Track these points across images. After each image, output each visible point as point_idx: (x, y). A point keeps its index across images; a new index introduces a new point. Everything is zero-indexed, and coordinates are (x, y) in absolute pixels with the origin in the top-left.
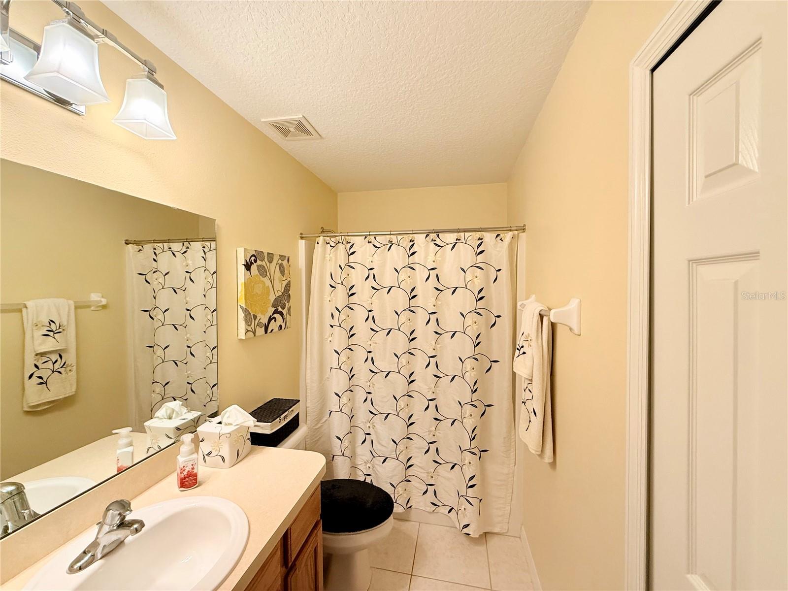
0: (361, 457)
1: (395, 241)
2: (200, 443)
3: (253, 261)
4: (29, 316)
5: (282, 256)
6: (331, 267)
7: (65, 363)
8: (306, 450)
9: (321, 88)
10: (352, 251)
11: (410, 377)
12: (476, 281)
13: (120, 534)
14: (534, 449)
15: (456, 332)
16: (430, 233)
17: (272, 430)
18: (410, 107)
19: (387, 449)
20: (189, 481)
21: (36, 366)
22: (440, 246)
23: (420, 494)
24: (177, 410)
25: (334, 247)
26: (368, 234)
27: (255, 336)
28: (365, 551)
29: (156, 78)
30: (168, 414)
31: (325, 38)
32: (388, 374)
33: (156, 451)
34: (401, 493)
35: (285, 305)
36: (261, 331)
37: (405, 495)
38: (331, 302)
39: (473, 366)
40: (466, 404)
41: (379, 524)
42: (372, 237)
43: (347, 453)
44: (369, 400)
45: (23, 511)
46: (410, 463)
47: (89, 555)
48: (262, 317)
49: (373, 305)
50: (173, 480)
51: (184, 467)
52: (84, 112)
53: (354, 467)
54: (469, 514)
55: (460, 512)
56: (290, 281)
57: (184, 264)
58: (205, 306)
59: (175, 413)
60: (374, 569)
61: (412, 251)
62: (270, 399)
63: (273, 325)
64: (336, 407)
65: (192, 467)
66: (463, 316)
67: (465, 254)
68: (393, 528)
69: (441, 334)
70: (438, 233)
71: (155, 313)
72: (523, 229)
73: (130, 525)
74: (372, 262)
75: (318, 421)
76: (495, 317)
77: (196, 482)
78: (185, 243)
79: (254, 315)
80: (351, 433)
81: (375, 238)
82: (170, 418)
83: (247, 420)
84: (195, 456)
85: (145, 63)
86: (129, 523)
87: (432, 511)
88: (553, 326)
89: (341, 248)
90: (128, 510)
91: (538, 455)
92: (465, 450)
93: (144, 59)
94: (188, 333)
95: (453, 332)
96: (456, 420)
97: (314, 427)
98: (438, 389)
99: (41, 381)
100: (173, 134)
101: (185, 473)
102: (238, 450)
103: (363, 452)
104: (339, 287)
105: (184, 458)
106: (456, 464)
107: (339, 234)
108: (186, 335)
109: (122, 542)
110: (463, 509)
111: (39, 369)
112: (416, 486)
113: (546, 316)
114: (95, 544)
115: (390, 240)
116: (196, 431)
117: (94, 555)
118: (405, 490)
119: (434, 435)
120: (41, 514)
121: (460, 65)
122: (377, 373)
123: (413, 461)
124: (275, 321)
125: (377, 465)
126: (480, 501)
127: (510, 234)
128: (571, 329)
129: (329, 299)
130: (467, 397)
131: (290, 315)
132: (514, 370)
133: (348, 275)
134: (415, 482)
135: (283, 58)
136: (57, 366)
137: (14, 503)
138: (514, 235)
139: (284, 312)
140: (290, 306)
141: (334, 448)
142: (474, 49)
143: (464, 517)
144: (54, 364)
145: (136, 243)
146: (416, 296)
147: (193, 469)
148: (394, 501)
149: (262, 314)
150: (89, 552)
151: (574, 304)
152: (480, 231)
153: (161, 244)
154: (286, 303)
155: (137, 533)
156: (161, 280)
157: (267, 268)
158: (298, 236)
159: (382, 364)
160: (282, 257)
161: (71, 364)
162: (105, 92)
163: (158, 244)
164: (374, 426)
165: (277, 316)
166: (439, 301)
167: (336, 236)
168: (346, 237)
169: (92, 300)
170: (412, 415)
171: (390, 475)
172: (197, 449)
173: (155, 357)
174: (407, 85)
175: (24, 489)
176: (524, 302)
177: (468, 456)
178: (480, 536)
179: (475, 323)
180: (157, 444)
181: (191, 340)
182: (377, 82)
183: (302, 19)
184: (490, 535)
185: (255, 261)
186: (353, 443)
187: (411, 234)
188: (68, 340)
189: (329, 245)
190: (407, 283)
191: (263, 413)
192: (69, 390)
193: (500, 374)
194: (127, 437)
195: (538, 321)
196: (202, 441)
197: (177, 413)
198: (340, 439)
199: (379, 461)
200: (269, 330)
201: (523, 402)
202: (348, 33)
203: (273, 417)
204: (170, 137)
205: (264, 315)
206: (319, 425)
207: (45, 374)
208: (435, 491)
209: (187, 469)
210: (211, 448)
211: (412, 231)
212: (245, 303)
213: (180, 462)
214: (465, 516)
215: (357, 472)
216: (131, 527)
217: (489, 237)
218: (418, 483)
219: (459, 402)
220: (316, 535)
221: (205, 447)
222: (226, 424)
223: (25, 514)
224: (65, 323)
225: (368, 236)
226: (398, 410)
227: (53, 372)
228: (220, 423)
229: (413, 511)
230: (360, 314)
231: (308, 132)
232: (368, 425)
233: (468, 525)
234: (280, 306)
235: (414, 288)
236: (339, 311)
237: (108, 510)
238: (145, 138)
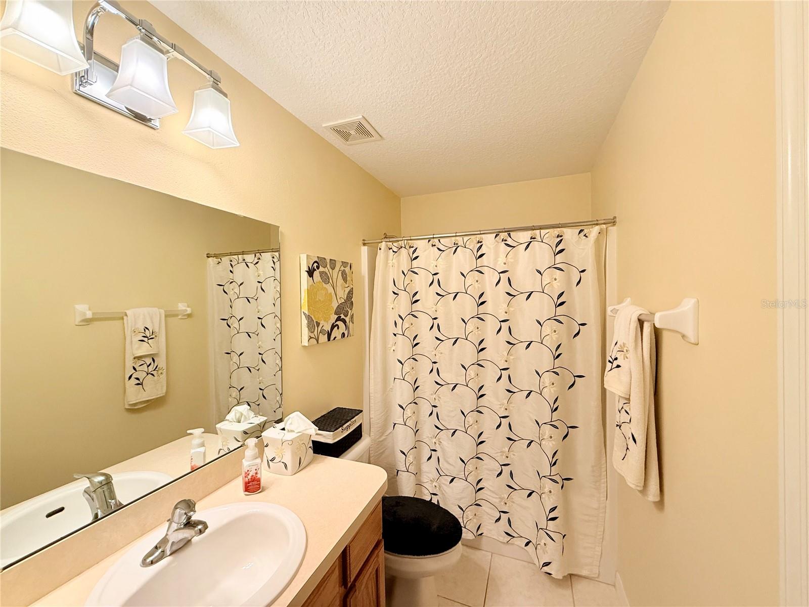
0: (427, 474)
1: (460, 243)
2: (265, 448)
3: (315, 268)
4: (129, 322)
5: (345, 262)
6: (393, 274)
7: (157, 366)
8: (369, 463)
9: (380, 83)
10: (415, 256)
11: (479, 391)
12: (555, 284)
13: (187, 533)
14: (633, 483)
15: (532, 342)
16: (500, 232)
17: (334, 439)
18: (475, 93)
19: (455, 468)
20: (253, 486)
21: (134, 368)
22: (512, 247)
23: (492, 521)
24: (245, 414)
25: (396, 252)
26: (432, 236)
27: (318, 343)
28: (431, 578)
29: (221, 87)
30: (237, 418)
31: (382, 24)
32: (455, 386)
33: (226, 453)
34: (470, 517)
35: (347, 312)
36: (322, 339)
37: (475, 520)
38: (394, 310)
39: (553, 381)
40: (545, 423)
41: (446, 551)
42: (436, 240)
43: (412, 469)
44: (434, 414)
45: (110, 501)
46: (480, 486)
47: (160, 551)
48: (325, 324)
49: (438, 312)
50: (239, 483)
51: (248, 471)
52: (159, 126)
53: (419, 484)
54: (550, 551)
55: (539, 547)
56: (352, 288)
57: (256, 274)
58: (274, 315)
59: (243, 417)
60: (440, 598)
61: (479, 253)
62: (334, 408)
63: (336, 333)
64: (400, 420)
65: (256, 472)
66: (540, 324)
67: (542, 254)
68: (462, 556)
69: (515, 344)
70: (509, 232)
71: (232, 322)
72: (613, 222)
73: (195, 525)
74: (436, 266)
75: (383, 433)
76: (579, 325)
77: (260, 487)
78: (257, 254)
79: (316, 322)
80: (416, 448)
81: (439, 240)
82: (239, 422)
83: (308, 428)
84: (259, 460)
85: (210, 74)
86: (194, 523)
87: (505, 542)
88: (657, 334)
89: (404, 252)
90: (192, 511)
91: (638, 490)
92: (544, 477)
93: (209, 69)
94: (261, 341)
95: (529, 342)
96: (532, 441)
97: (378, 439)
98: (511, 405)
99: (138, 382)
100: (237, 141)
101: (249, 477)
102: (300, 458)
103: (429, 470)
104: (402, 293)
105: (248, 462)
106: (534, 491)
107: (401, 239)
108: (258, 343)
109: (190, 541)
110: (542, 544)
111: (136, 371)
112: (488, 513)
113: (648, 321)
114: (164, 541)
115: (456, 243)
116: (261, 436)
117: (164, 551)
118: (475, 515)
119: (507, 457)
120: (125, 504)
121: (533, 35)
122: (442, 385)
123: (483, 484)
124: (338, 328)
125: (444, 484)
126: (564, 537)
127: (596, 229)
128: (683, 336)
129: (392, 307)
130: (546, 416)
131: (353, 323)
132: (605, 386)
133: (411, 281)
134: (486, 507)
135: (340, 55)
136: (151, 368)
137: (104, 492)
138: (601, 229)
139: (347, 319)
140: (353, 314)
141: (399, 463)
142: (551, 12)
143: (544, 554)
144: (148, 366)
145: (216, 256)
146: (485, 302)
147: (256, 473)
148: (462, 525)
149: (325, 321)
150: (160, 547)
151: (688, 305)
152: (559, 228)
153: (237, 256)
154: (349, 310)
155: (201, 534)
156: (237, 290)
157: (329, 275)
158: (361, 242)
159: (448, 376)
160: (344, 264)
161: (162, 368)
162: (174, 103)
163: (234, 257)
164: (441, 442)
165: (340, 323)
166: (512, 307)
167: (398, 241)
168: (409, 241)
169: (179, 309)
170: (482, 433)
171: (459, 497)
172: (261, 454)
173: (232, 363)
174: (472, 67)
175: (112, 479)
176: (617, 307)
177: (548, 485)
178: (564, 577)
179: (555, 331)
180: (226, 447)
181: (262, 347)
182: (439, 68)
183: (358, 7)
184: (576, 577)
185: (318, 268)
186: (418, 459)
187: (478, 234)
188: (158, 346)
189: (391, 250)
190: (475, 288)
191: (326, 422)
192: (160, 392)
193: (586, 392)
194: (201, 437)
195: (636, 327)
196: (267, 446)
197: (245, 417)
198: (404, 454)
199: (446, 480)
200: (332, 338)
201: (617, 425)
202: (405, 16)
203: (335, 426)
204: (234, 144)
205: (327, 322)
206: (383, 437)
207: (141, 375)
208: (509, 519)
209: (251, 474)
210: (275, 454)
211: (480, 231)
212: (308, 309)
213: (245, 466)
214: (545, 552)
215: (423, 490)
216: (195, 527)
217: (570, 234)
218: (491, 508)
219: (536, 421)
220: (377, 556)
221: (269, 453)
222: (288, 431)
223: (111, 504)
224: (156, 330)
225: (432, 239)
226: (467, 426)
227: (148, 374)
228: (283, 429)
229: (484, 540)
230: (424, 322)
231: (368, 134)
232: (434, 440)
233: (550, 563)
234: (343, 313)
235: (483, 293)
236: (402, 319)
237: (176, 508)
238: (212, 148)
